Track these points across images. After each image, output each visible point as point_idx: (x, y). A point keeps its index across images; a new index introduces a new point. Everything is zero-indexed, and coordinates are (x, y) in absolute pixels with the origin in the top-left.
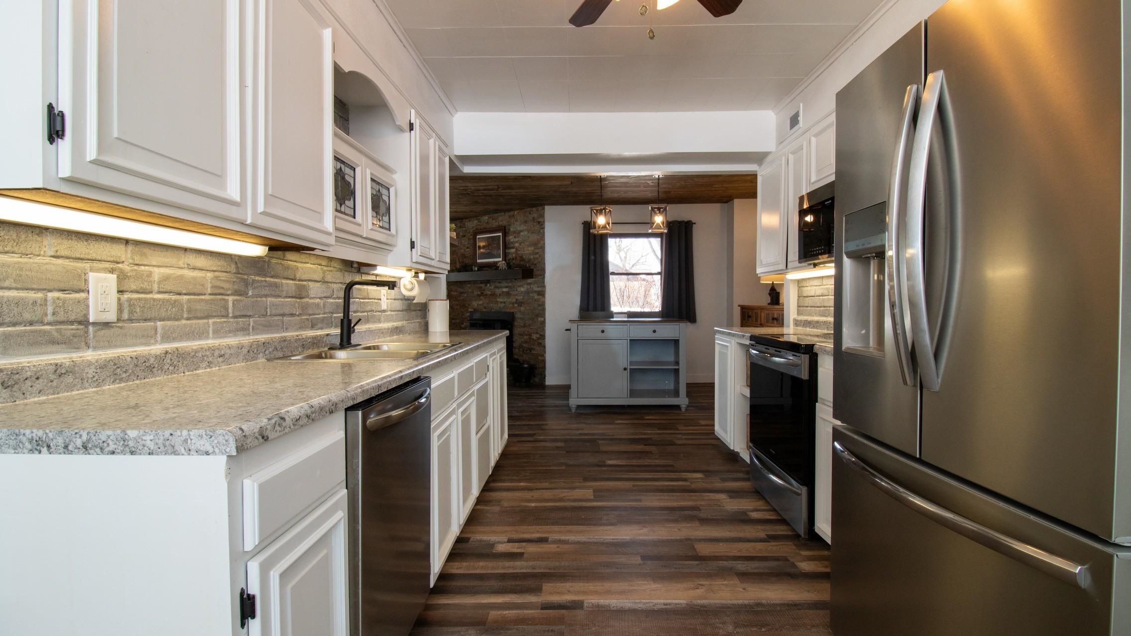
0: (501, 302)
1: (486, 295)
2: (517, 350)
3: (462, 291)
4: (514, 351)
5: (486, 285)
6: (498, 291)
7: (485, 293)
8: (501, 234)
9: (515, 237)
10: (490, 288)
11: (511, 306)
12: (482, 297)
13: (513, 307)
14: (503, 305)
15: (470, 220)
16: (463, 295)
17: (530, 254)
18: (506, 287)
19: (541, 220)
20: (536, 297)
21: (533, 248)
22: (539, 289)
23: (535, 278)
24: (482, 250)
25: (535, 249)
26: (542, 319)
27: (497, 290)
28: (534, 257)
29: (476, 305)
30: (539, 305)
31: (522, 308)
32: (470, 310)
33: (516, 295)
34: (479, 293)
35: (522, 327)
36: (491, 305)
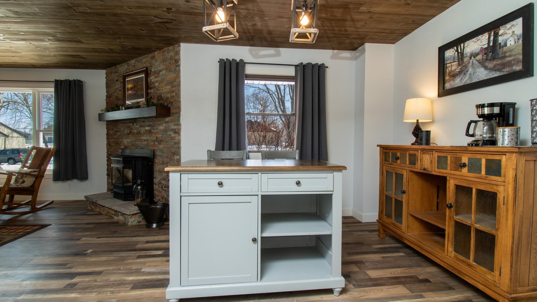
0: (145, 140)
1: (134, 133)
2: (157, 187)
3: (116, 130)
4: (154, 187)
5: (133, 125)
6: (142, 130)
7: (132, 132)
8: (144, 75)
9: (156, 77)
10: (137, 127)
11: (152, 143)
12: (130, 135)
13: (154, 145)
14: (146, 143)
15: (121, 65)
16: (117, 133)
17: (168, 93)
18: (149, 126)
19: (177, 58)
20: (173, 135)
21: (170, 86)
22: (175, 127)
23: (172, 116)
24: (130, 92)
25: (171, 87)
26: (178, 157)
27: (141, 128)
28: (171, 96)
29: (126, 143)
30: (175, 143)
31: (161, 146)
32: (122, 147)
33: (156, 133)
34: (128, 131)
35: (161, 164)
36: (137, 143)
